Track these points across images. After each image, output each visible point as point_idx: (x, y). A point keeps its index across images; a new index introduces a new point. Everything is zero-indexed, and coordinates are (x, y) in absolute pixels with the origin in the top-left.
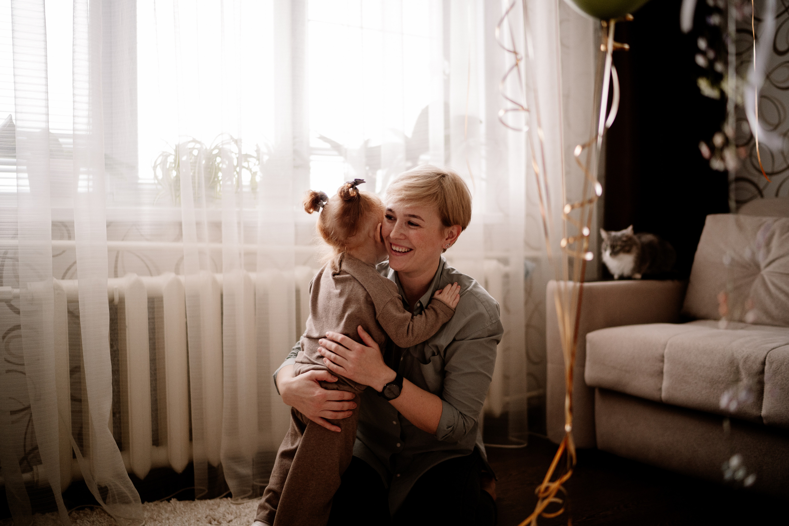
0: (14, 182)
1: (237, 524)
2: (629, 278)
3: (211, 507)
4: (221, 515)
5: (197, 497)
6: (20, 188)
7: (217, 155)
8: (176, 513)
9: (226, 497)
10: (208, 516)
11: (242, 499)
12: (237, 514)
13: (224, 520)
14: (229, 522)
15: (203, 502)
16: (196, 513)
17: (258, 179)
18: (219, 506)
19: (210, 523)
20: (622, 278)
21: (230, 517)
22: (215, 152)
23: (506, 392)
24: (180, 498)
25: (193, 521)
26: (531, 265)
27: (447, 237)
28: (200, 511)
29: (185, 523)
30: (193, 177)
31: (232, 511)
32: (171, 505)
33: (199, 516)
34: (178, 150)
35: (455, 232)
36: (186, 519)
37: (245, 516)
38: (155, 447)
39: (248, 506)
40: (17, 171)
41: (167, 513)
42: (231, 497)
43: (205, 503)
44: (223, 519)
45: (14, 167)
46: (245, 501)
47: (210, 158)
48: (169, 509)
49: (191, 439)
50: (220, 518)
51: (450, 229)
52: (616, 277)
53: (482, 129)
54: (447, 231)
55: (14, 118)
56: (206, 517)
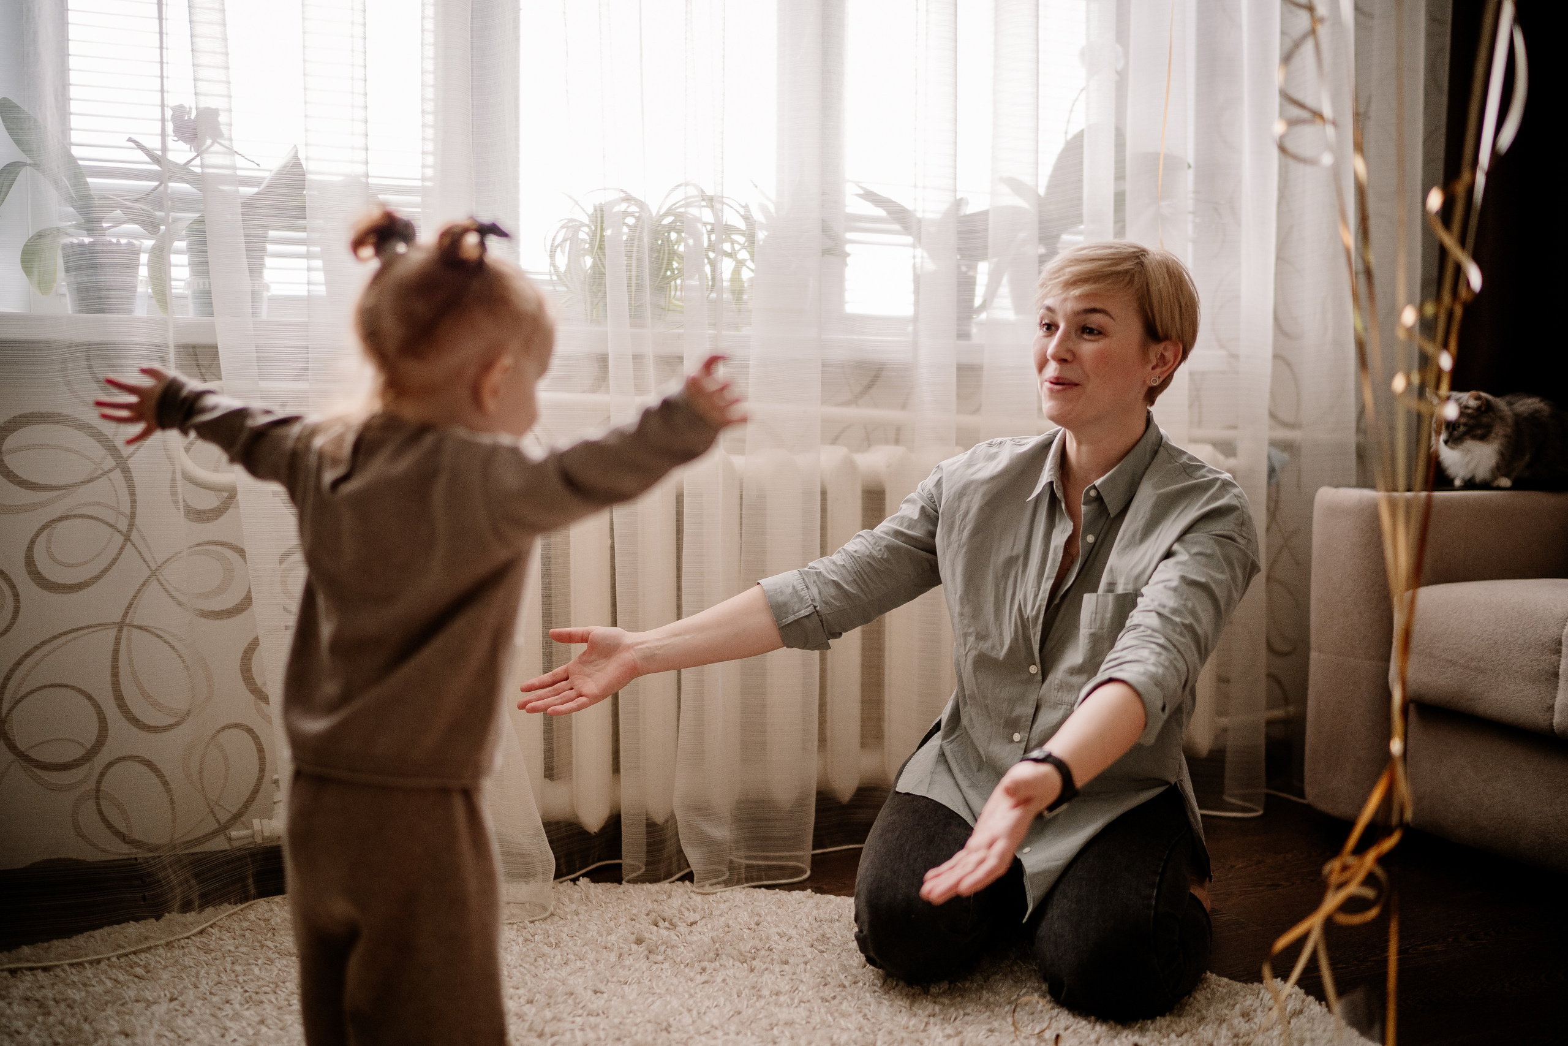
0: (303, 276)
1: (707, 928)
2: (1485, 486)
3: (655, 897)
4: (676, 912)
5: (627, 878)
6: (312, 287)
7: (670, 228)
8: (589, 903)
9: (682, 879)
10: (650, 911)
11: (711, 885)
12: (705, 912)
13: (682, 920)
14: (692, 924)
15: (638, 886)
16: (628, 906)
17: (746, 274)
18: (670, 896)
19: (656, 925)
20: (1470, 484)
21: (692, 917)
22: (667, 221)
23: (1221, 711)
24: (596, 877)
25: (624, 920)
26: (1280, 457)
27: (1154, 362)
28: (636, 902)
29: (608, 921)
30: (629, 266)
31: (696, 906)
32: (580, 890)
33: (634, 911)
34: (600, 216)
35: (1169, 355)
36: (610, 915)
37: (721, 915)
38: (547, 780)
39: (725, 899)
40: (308, 256)
41: (572, 902)
42: (692, 881)
43: (643, 890)
44: (680, 918)
45: (303, 249)
46: (719, 889)
47: (659, 232)
48: (576, 896)
49: (616, 769)
50: (675, 916)
51: (1160, 348)
52: (1458, 483)
53: (1188, 180)
54: (1156, 350)
55: (301, 156)
56: (648, 915)
